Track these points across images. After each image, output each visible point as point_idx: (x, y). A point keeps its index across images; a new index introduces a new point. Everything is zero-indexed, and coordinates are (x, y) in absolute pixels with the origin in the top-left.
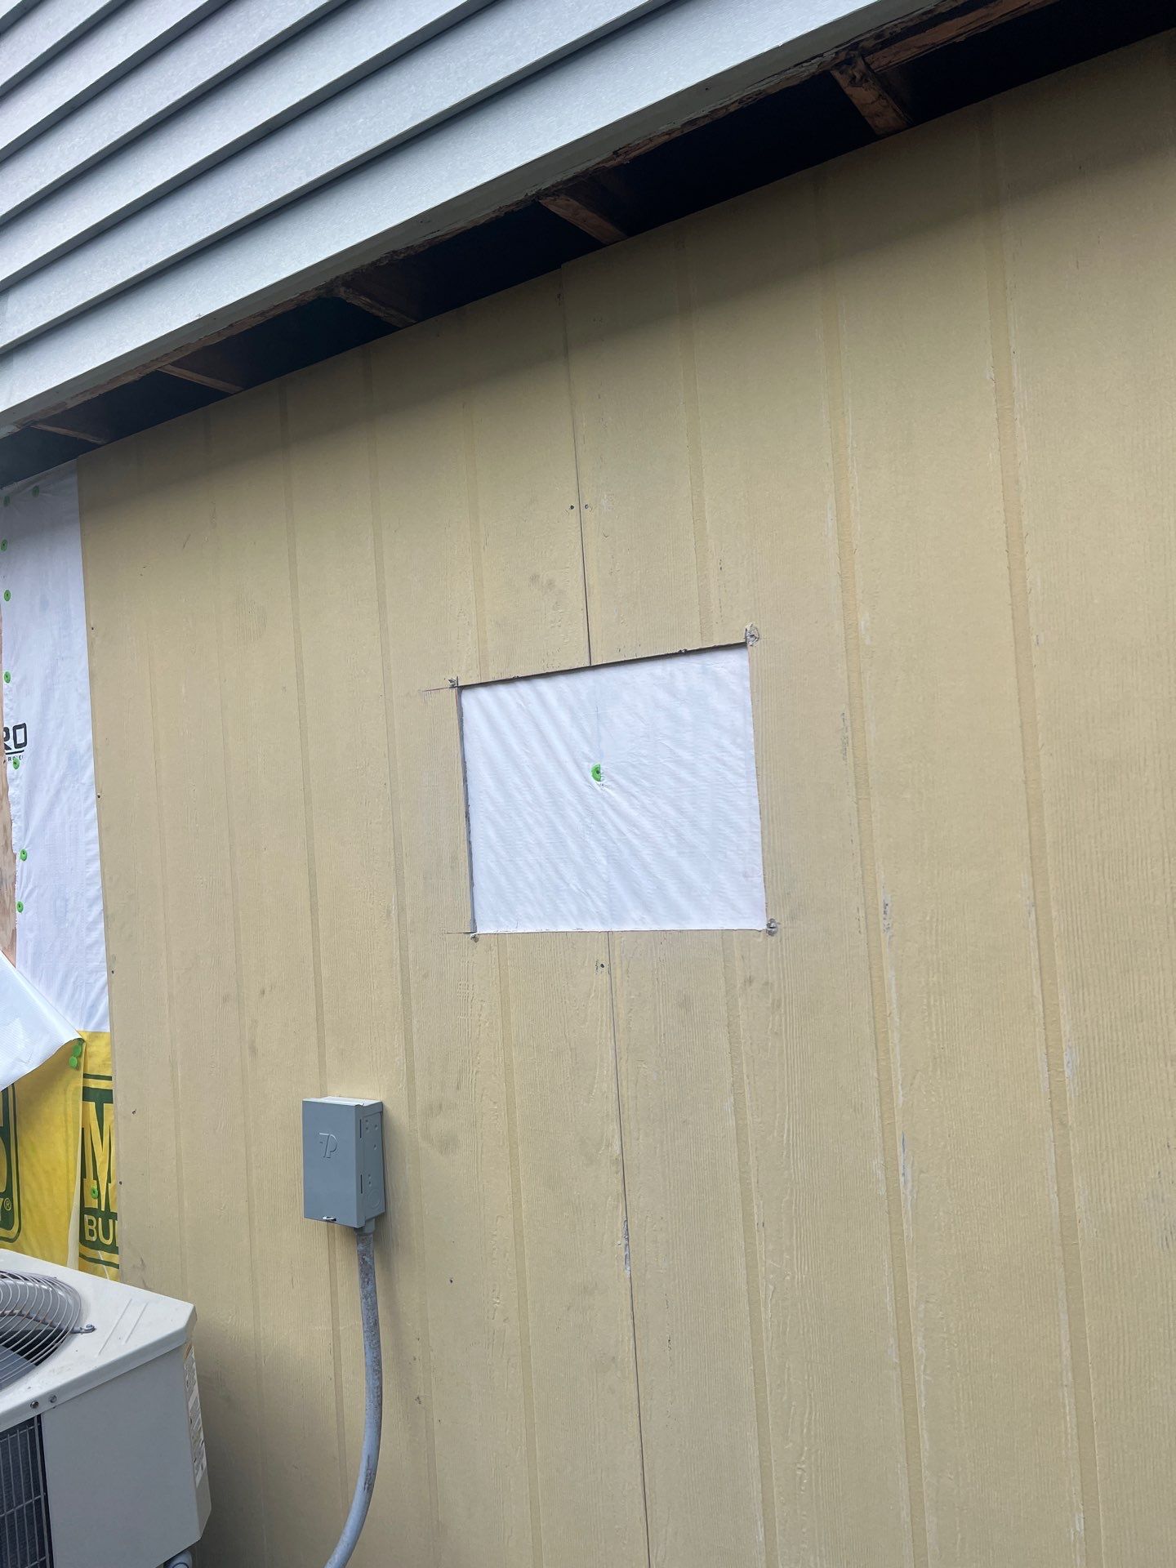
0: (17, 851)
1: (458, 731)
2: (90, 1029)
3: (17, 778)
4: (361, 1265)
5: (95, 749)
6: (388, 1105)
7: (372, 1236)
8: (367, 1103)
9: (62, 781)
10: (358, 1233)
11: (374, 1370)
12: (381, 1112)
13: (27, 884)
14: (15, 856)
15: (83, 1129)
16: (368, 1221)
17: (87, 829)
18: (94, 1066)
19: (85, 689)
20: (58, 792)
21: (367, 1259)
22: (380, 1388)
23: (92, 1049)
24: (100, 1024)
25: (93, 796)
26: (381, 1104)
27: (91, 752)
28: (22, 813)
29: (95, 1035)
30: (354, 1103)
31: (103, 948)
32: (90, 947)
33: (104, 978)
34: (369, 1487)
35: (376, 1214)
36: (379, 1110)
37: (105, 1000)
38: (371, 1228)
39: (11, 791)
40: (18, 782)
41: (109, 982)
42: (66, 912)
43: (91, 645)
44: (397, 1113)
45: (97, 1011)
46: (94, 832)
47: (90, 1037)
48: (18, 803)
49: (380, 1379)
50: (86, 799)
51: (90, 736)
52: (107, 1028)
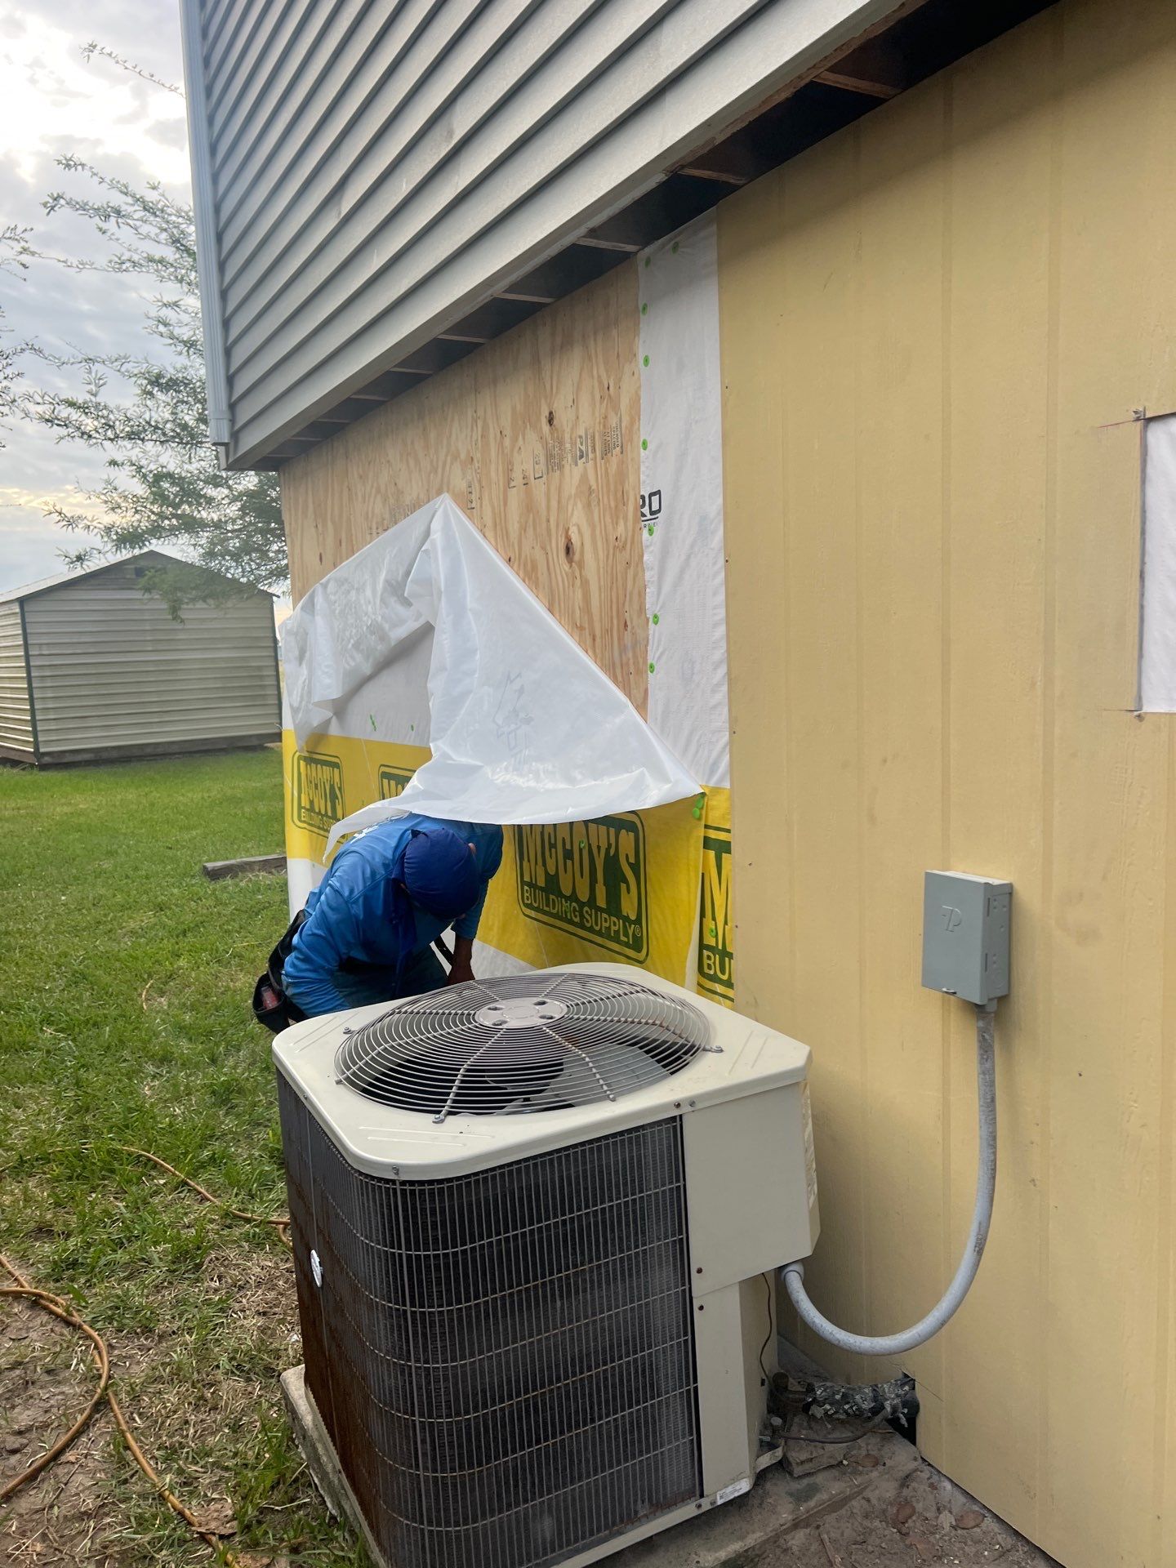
0: (650, 615)
1: (1139, 475)
2: (712, 784)
3: (651, 545)
4: (979, 1041)
5: (725, 514)
6: (1018, 887)
7: (993, 1015)
8: (996, 882)
9: (692, 546)
10: (978, 1010)
11: (989, 1145)
12: (1011, 894)
13: (658, 646)
14: (648, 620)
15: (703, 874)
16: (990, 1000)
17: (715, 594)
18: (714, 818)
19: (717, 451)
20: (688, 557)
21: (987, 1037)
22: (994, 1161)
23: (713, 803)
24: (721, 780)
25: (721, 561)
26: (1010, 886)
27: (722, 517)
28: (655, 579)
29: (716, 790)
30: (983, 880)
31: (726, 710)
32: (715, 707)
33: (725, 738)
34: (980, 1249)
35: (999, 995)
36: (1008, 891)
37: (726, 759)
38: (992, 1007)
39: (646, 557)
40: (651, 549)
41: (731, 742)
42: (693, 674)
43: (724, 405)
44: (1029, 896)
45: (719, 767)
46: (721, 597)
47: (711, 792)
48: (652, 569)
49: (995, 1153)
50: (715, 564)
51: (720, 501)
52: (727, 785)
